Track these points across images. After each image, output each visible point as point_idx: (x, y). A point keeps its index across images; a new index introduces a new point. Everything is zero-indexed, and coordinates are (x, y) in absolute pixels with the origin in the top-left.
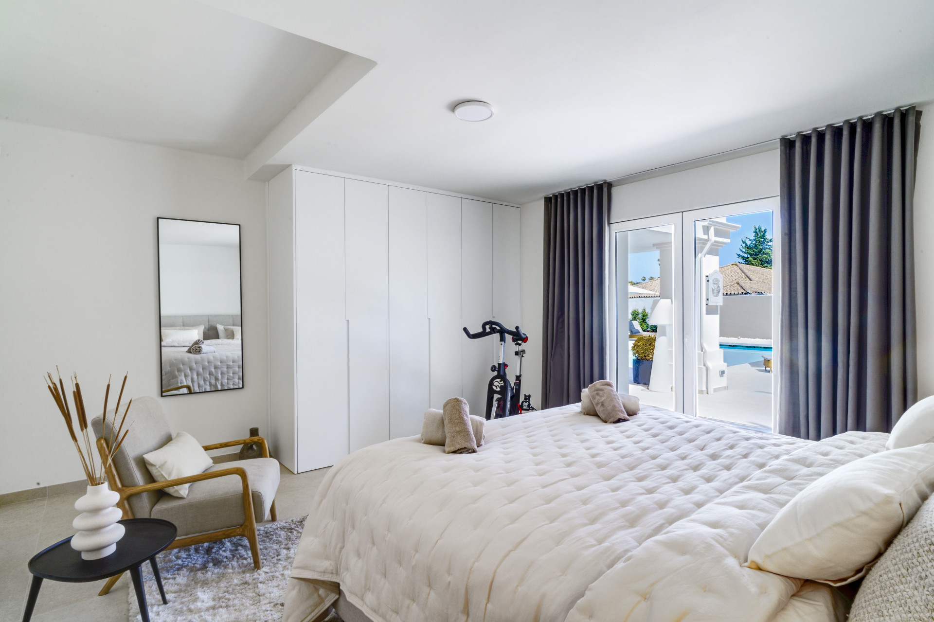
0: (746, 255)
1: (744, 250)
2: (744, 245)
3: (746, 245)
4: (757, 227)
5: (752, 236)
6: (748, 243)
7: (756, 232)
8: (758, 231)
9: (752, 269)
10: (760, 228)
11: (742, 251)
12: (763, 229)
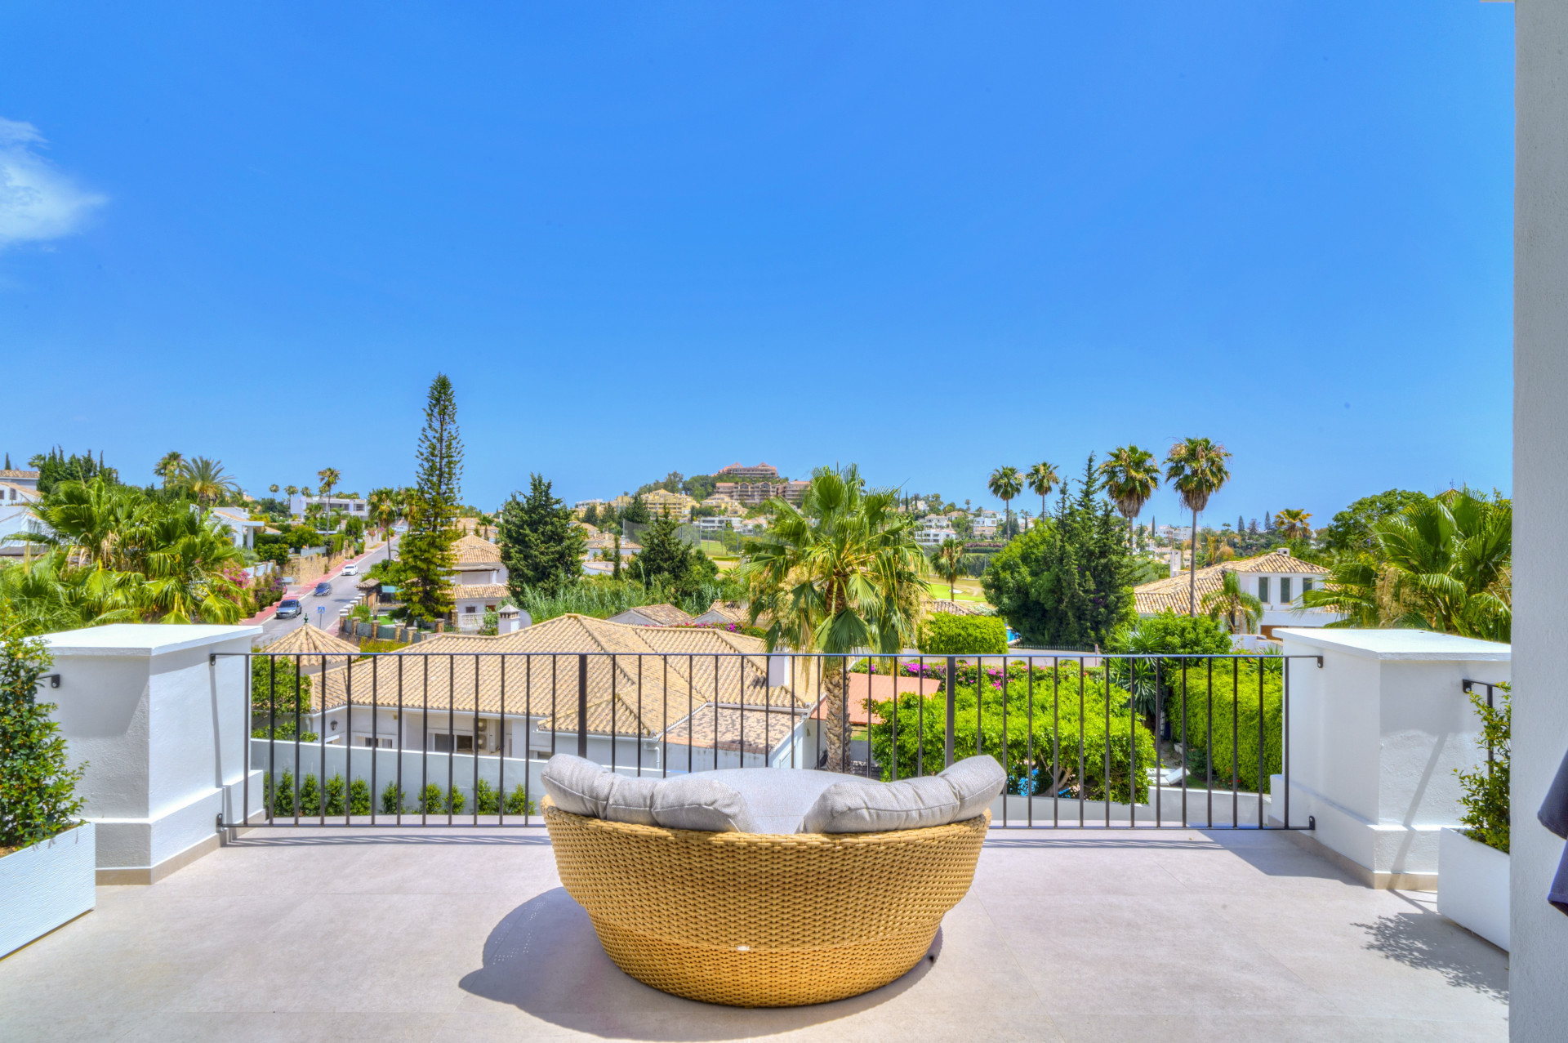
4: (536, 477)
5: (529, 492)
8: (537, 483)
10: (540, 480)
12: (545, 481)
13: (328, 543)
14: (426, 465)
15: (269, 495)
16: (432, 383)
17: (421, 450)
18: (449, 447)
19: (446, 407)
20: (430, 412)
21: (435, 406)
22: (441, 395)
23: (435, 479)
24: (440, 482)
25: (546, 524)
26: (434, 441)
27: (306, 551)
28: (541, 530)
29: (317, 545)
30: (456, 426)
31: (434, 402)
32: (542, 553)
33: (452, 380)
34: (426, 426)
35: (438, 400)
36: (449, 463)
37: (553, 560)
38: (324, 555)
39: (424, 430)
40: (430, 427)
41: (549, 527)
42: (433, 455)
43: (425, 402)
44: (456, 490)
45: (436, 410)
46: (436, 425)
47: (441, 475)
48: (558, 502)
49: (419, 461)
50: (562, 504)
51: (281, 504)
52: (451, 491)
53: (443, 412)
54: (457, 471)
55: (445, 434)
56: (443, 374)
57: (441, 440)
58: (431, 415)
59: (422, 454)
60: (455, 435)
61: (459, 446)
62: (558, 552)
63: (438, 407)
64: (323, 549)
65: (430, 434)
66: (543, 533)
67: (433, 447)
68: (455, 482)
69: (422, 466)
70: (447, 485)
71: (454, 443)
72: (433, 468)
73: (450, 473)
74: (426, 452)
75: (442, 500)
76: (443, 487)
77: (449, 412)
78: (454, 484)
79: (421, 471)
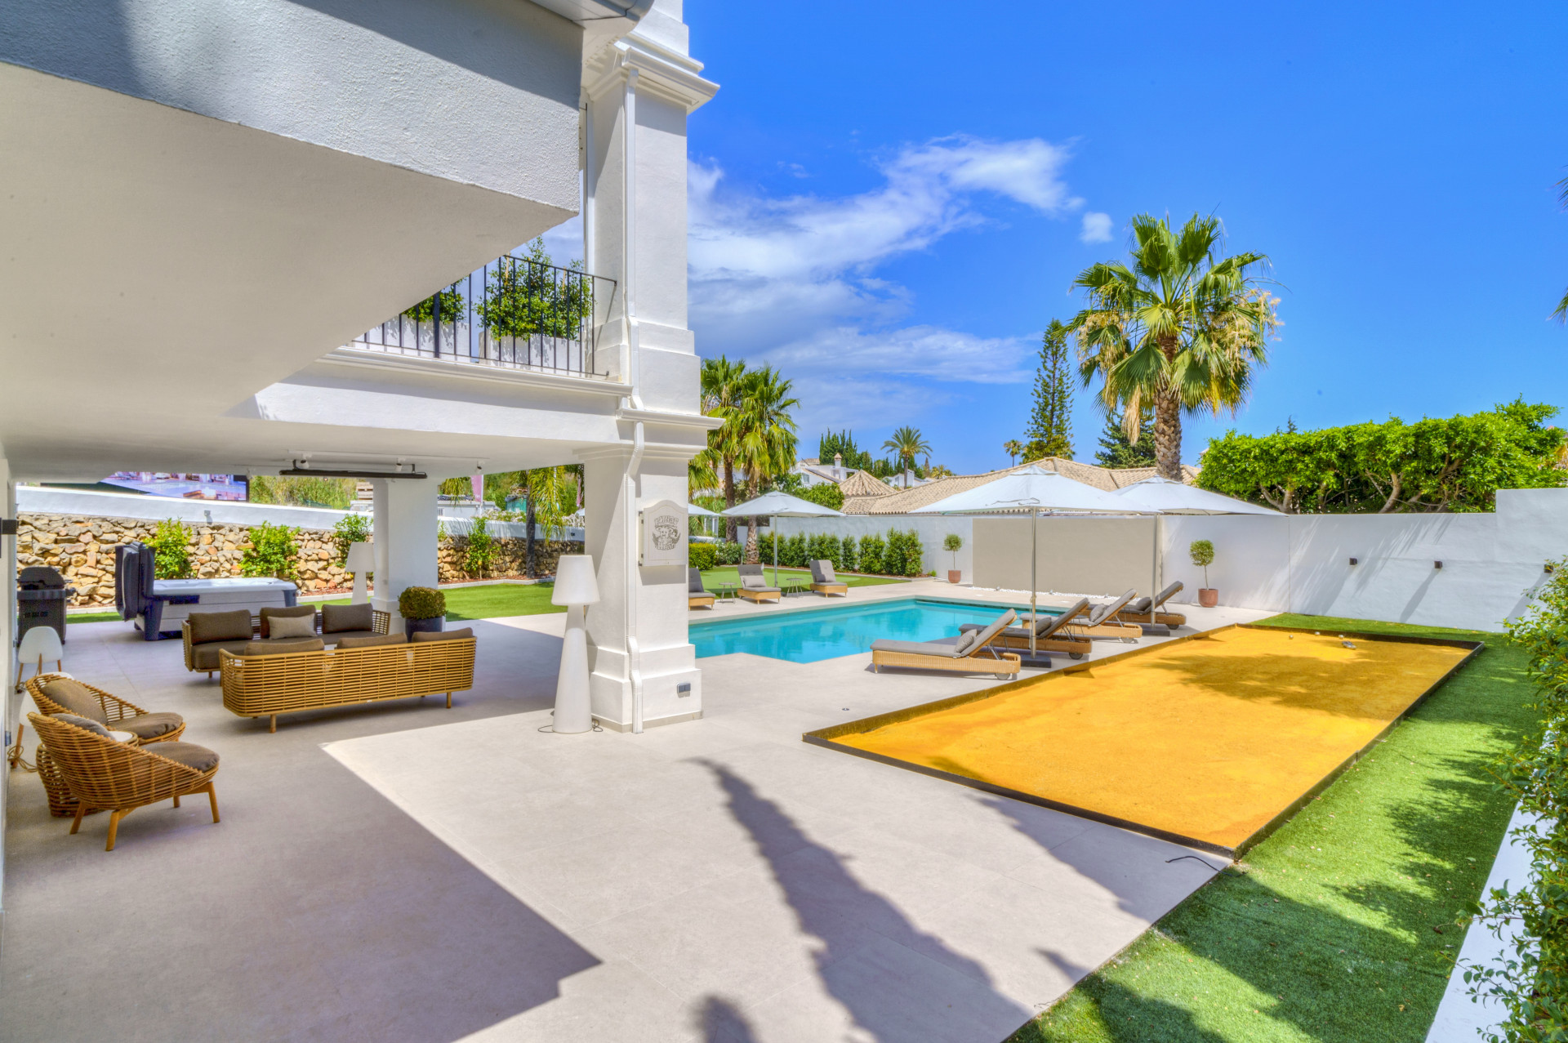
2: (1110, 424)
11: (1106, 434)
14: (1041, 401)
16: (1046, 328)
17: (1036, 388)
18: (1061, 382)
19: (1057, 349)
20: (1044, 354)
21: (1048, 348)
22: (1055, 337)
23: (1048, 414)
24: (1052, 415)
26: (1048, 380)
30: (1067, 364)
31: (1047, 345)
34: (1041, 366)
35: (1051, 343)
36: (1061, 397)
39: (1039, 370)
40: (1044, 366)
41: (1140, 442)
42: (1046, 391)
43: (1040, 345)
44: (1066, 423)
45: (1050, 353)
46: (1049, 365)
47: (1053, 410)
49: (1035, 398)
52: (1061, 421)
53: (1055, 354)
54: (1067, 404)
55: (1057, 373)
56: (1056, 319)
57: (1053, 378)
58: (1045, 357)
59: (1037, 391)
60: (1065, 372)
61: (1070, 381)
63: (1050, 349)
65: (1044, 374)
67: (1046, 385)
68: (1066, 414)
69: (1037, 402)
70: (1058, 417)
71: (1065, 379)
72: (1047, 405)
73: (1062, 407)
74: (1040, 390)
75: (1054, 431)
76: (1055, 420)
77: (1061, 352)
78: (1065, 417)
79: (1037, 407)
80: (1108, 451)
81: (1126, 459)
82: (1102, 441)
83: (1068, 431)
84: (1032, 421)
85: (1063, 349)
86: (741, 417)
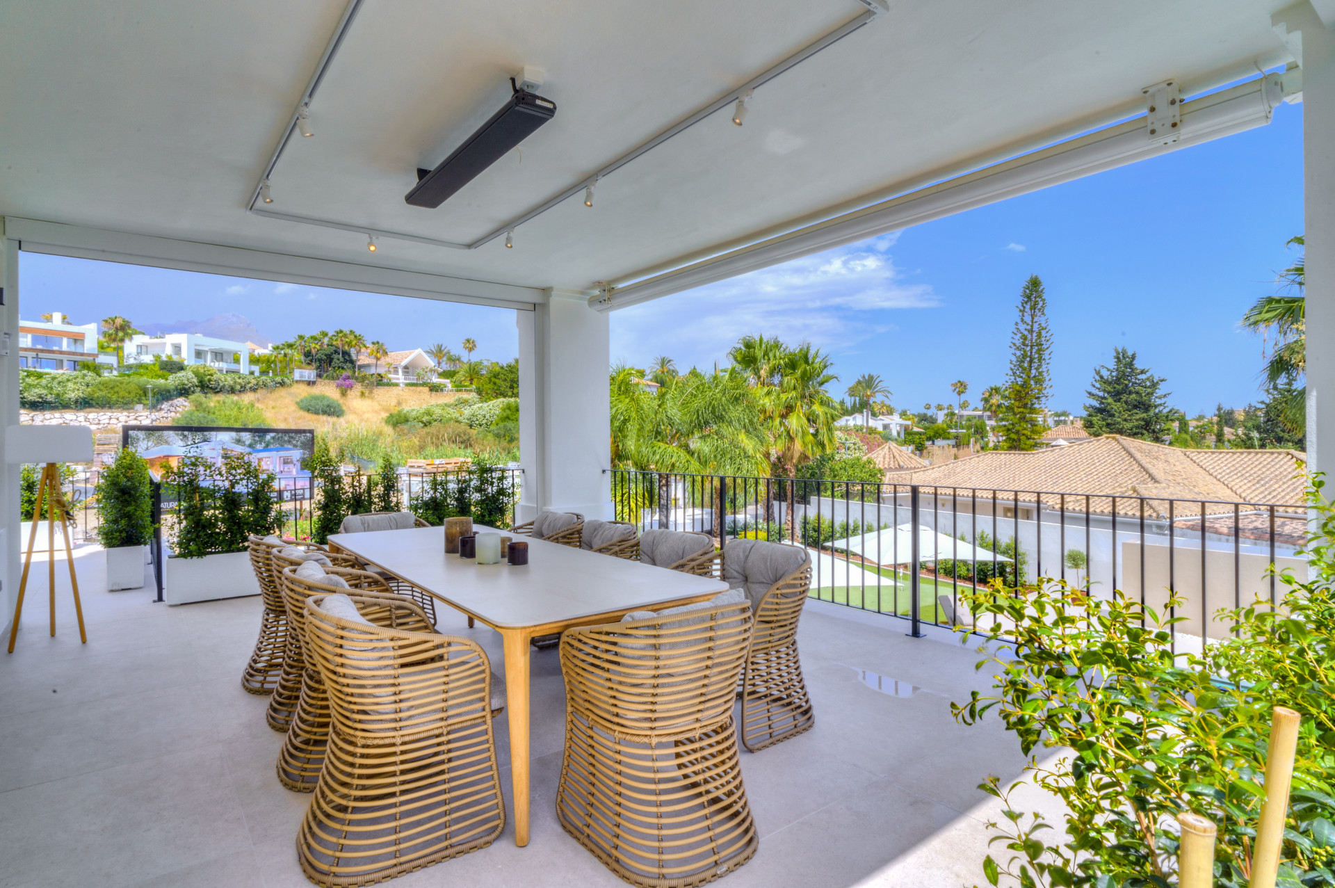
0: (1101, 394)
1: (1098, 385)
2: (1098, 378)
3: (1102, 377)
4: (1120, 350)
5: (1112, 364)
6: (1105, 374)
7: (1118, 358)
8: (1121, 356)
9: (1144, 447)
10: (1124, 353)
11: (1094, 386)
12: (1130, 353)
13: (956, 437)
14: (1018, 353)
15: (923, 411)
16: (1024, 284)
17: (1014, 341)
18: (1039, 335)
19: (1036, 303)
20: (1022, 308)
21: (1026, 302)
22: (1033, 292)
23: (1026, 365)
24: (1031, 366)
25: (1130, 393)
26: (1026, 333)
27: (939, 442)
28: (1124, 399)
29: (948, 439)
30: (1045, 318)
31: (1026, 299)
32: (1125, 420)
33: (1041, 278)
34: (1019, 320)
35: (1029, 297)
36: (1039, 350)
37: (1137, 427)
38: (953, 446)
39: (1017, 324)
40: (1022, 320)
41: (1134, 396)
42: (1024, 344)
43: (1018, 300)
44: (1045, 374)
45: (1028, 307)
46: (1028, 318)
47: (1031, 362)
48: (1142, 372)
49: (1013, 351)
50: (1148, 374)
51: (931, 417)
52: (1040, 373)
53: (1033, 308)
54: (1046, 356)
55: (1036, 327)
56: (1034, 276)
57: (1031, 331)
58: (1023, 311)
59: (1014, 344)
60: (1044, 326)
61: (1048, 335)
62: (1143, 419)
63: (1029, 303)
64: (952, 442)
65: (1022, 327)
66: (1126, 402)
67: (1025, 338)
68: (1044, 366)
69: (1015, 354)
70: (1037, 369)
71: (1043, 333)
72: (1024, 356)
73: (1040, 359)
74: (1018, 343)
75: (1032, 382)
76: (1033, 371)
77: (1039, 306)
78: (1044, 368)
79: (1014, 359)
80: (1096, 404)
81: (1120, 412)
82: (1090, 393)
83: (1047, 382)
84: (1010, 373)
85: (1041, 303)
86: (784, 397)
